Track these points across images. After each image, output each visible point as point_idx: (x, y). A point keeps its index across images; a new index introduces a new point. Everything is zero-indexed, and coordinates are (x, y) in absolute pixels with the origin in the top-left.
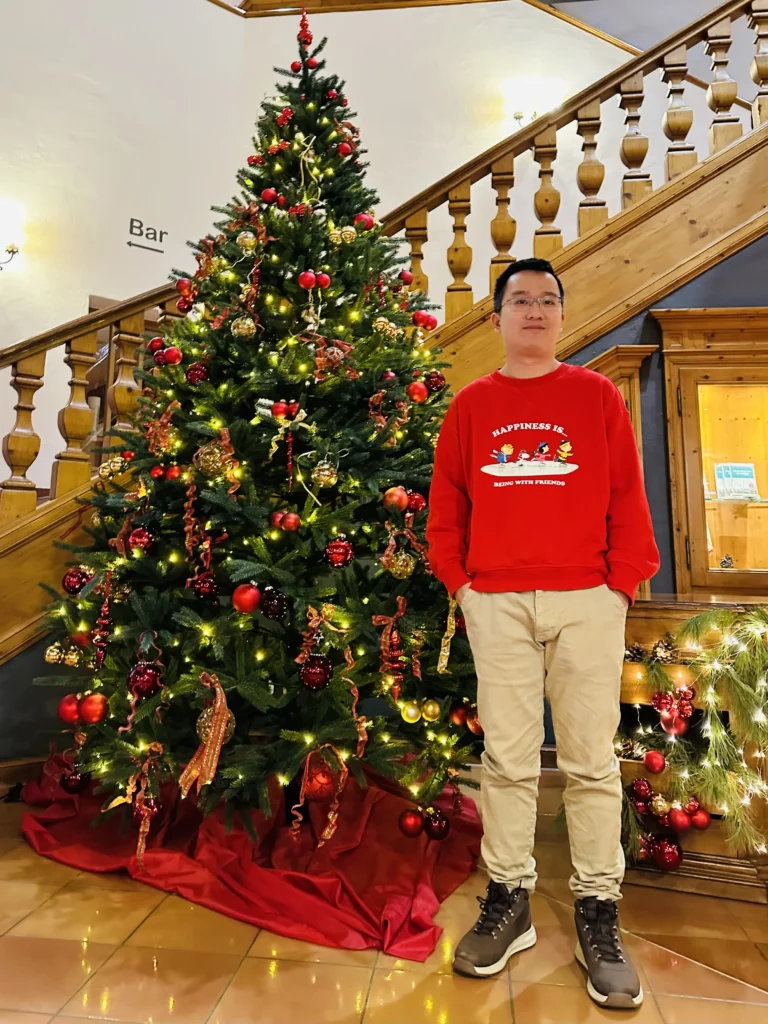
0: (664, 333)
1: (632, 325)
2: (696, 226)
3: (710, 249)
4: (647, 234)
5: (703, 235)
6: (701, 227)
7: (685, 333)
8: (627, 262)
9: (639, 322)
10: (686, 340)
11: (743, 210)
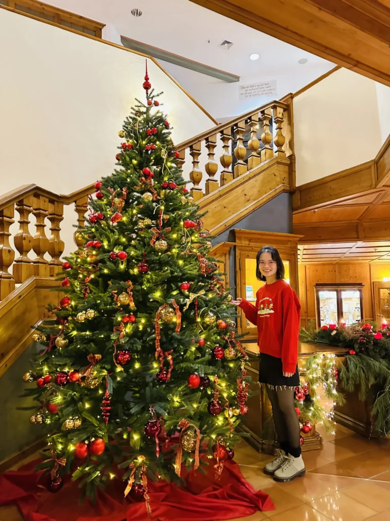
0: (237, 238)
1: (225, 233)
2: (247, 197)
3: (250, 206)
4: (232, 197)
5: (248, 201)
6: (248, 197)
7: (243, 238)
8: (225, 207)
9: (228, 232)
10: (243, 241)
11: (260, 193)
